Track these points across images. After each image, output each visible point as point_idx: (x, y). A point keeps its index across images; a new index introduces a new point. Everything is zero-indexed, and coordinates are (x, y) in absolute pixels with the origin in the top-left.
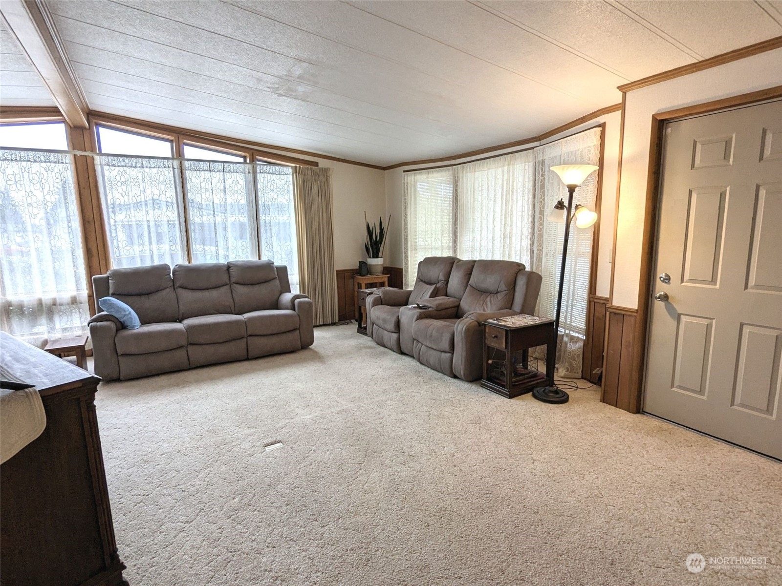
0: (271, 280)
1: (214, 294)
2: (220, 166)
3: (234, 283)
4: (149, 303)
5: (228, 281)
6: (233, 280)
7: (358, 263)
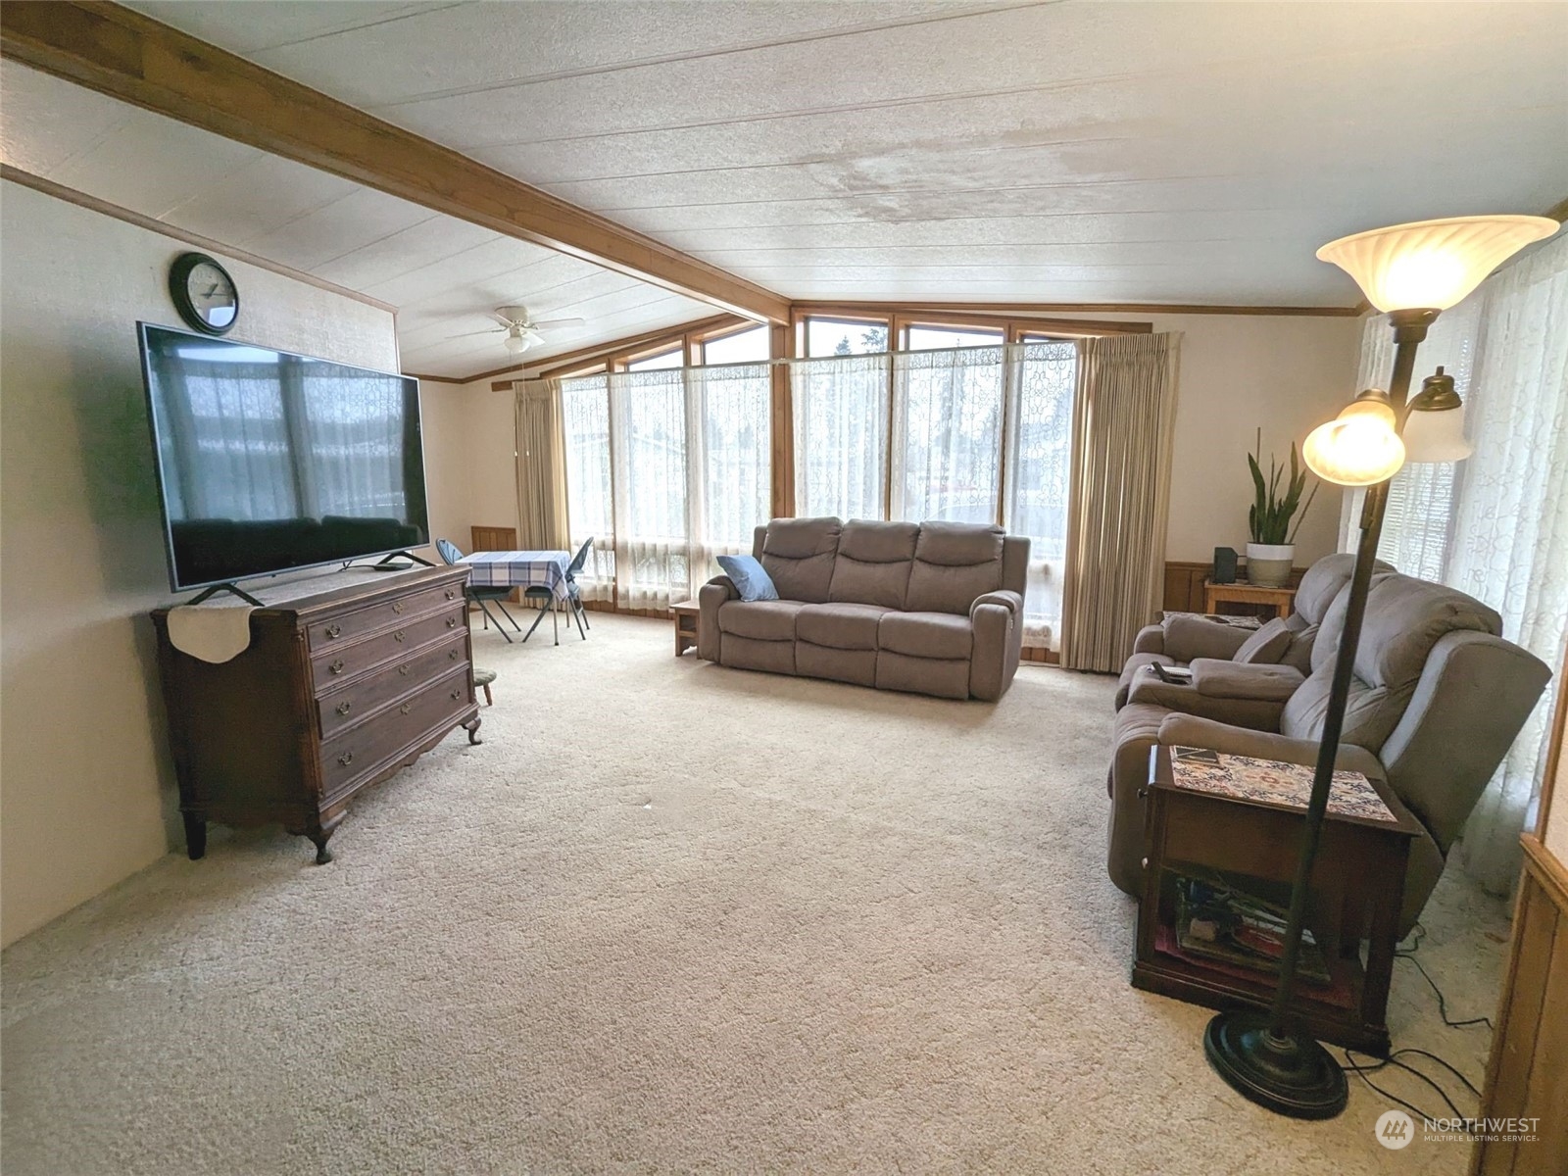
0: (983, 562)
1: (879, 571)
2: (948, 357)
3: (917, 558)
4: (794, 571)
5: (909, 556)
6: (918, 553)
7: (1214, 551)
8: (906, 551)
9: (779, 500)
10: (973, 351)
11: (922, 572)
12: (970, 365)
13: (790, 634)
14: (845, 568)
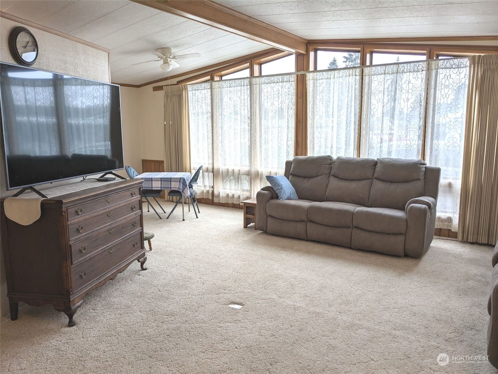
0: (413, 181)
2: (394, 68)
5: (371, 176)
6: (376, 175)
8: (369, 173)
9: (299, 146)
10: (409, 65)
11: (378, 186)
12: (407, 72)
13: (304, 218)
14: (334, 183)
